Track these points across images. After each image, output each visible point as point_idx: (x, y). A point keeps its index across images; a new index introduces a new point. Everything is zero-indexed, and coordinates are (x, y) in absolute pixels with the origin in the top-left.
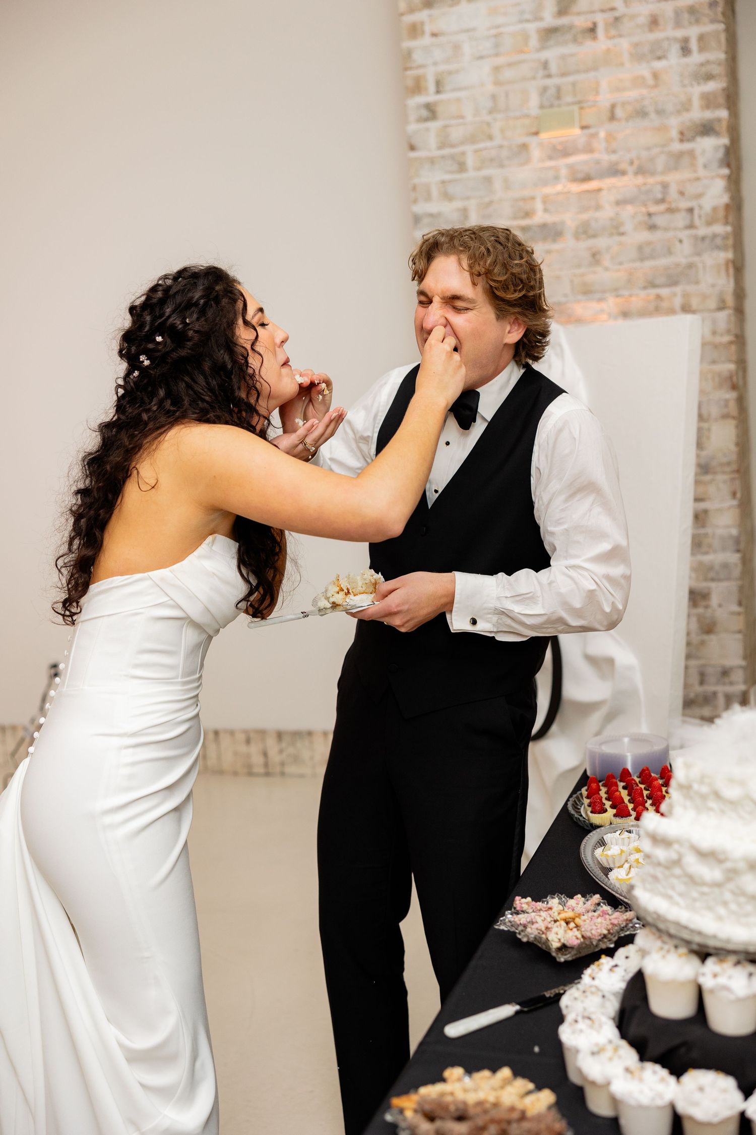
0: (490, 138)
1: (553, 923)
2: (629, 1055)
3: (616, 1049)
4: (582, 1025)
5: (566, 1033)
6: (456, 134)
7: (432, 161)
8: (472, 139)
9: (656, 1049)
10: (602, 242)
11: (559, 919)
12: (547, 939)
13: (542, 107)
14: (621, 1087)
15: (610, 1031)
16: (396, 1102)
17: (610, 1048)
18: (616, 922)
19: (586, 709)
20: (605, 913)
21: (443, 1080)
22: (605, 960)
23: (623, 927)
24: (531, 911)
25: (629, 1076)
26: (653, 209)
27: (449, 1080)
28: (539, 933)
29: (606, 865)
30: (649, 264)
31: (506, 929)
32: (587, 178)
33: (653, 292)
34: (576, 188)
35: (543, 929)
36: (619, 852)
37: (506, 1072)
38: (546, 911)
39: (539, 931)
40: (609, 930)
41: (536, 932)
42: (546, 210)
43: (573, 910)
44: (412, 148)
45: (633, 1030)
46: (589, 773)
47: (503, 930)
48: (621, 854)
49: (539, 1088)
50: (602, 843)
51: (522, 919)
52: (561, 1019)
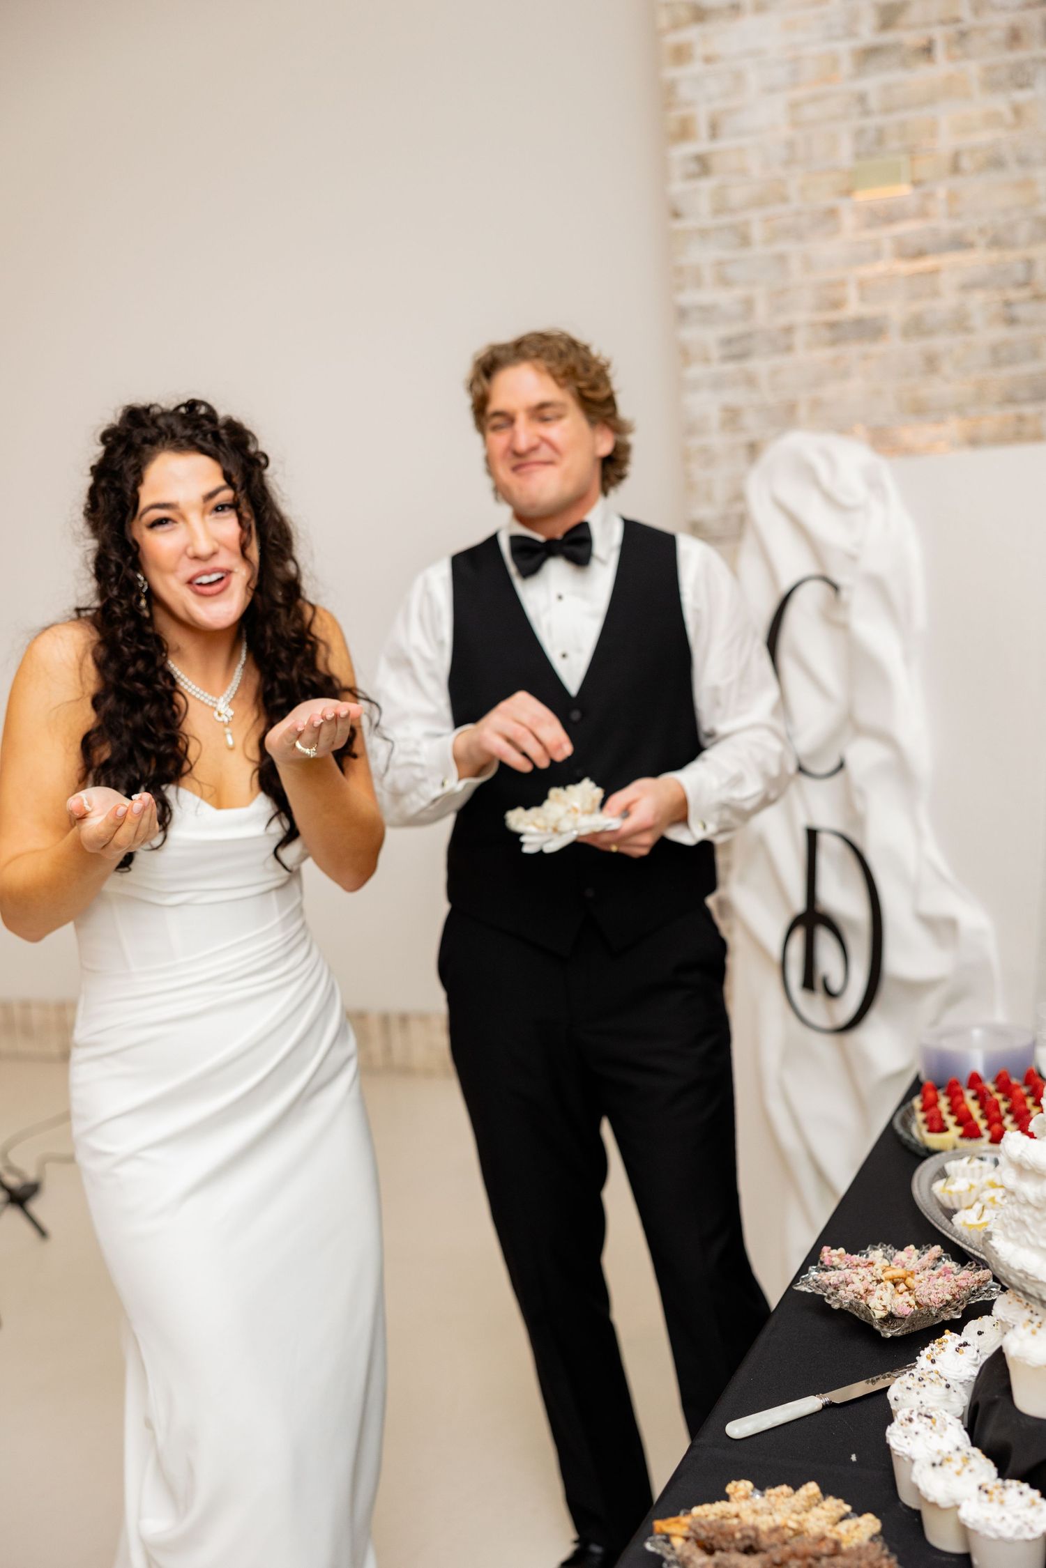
0: (784, 199)
1: (875, 1283)
2: (985, 1469)
3: (966, 1460)
4: (919, 1425)
5: (896, 1436)
6: (738, 195)
7: (704, 233)
8: (760, 202)
9: (1022, 1460)
10: (940, 343)
11: (883, 1279)
12: (868, 1305)
13: (858, 156)
14: (975, 1512)
15: (957, 1435)
16: (659, 1525)
17: (957, 1457)
18: (964, 1284)
19: (916, 988)
20: (947, 1272)
21: (726, 1498)
22: (949, 1337)
23: (974, 1292)
24: (845, 1266)
25: (985, 1497)
26: (1013, 294)
27: (732, 1498)
28: (856, 1297)
29: (948, 1204)
30: (1006, 372)
31: (810, 1291)
32: (920, 254)
33: (1011, 411)
34: (905, 267)
35: (862, 1292)
36: (967, 1187)
37: (812, 1488)
38: (865, 1267)
39: (856, 1295)
40: (954, 1295)
41: (852, 1297)
42: (863, 299)
43: (903, 1267)
44: (676, 215)
45: (990, 1434)
46: (923, 1078)
47: (805, 1292)
48: (970, 1190)
49: (859, 1511)
50: (942, 1174)
51: (832, 1278)
52: (889, 1418)
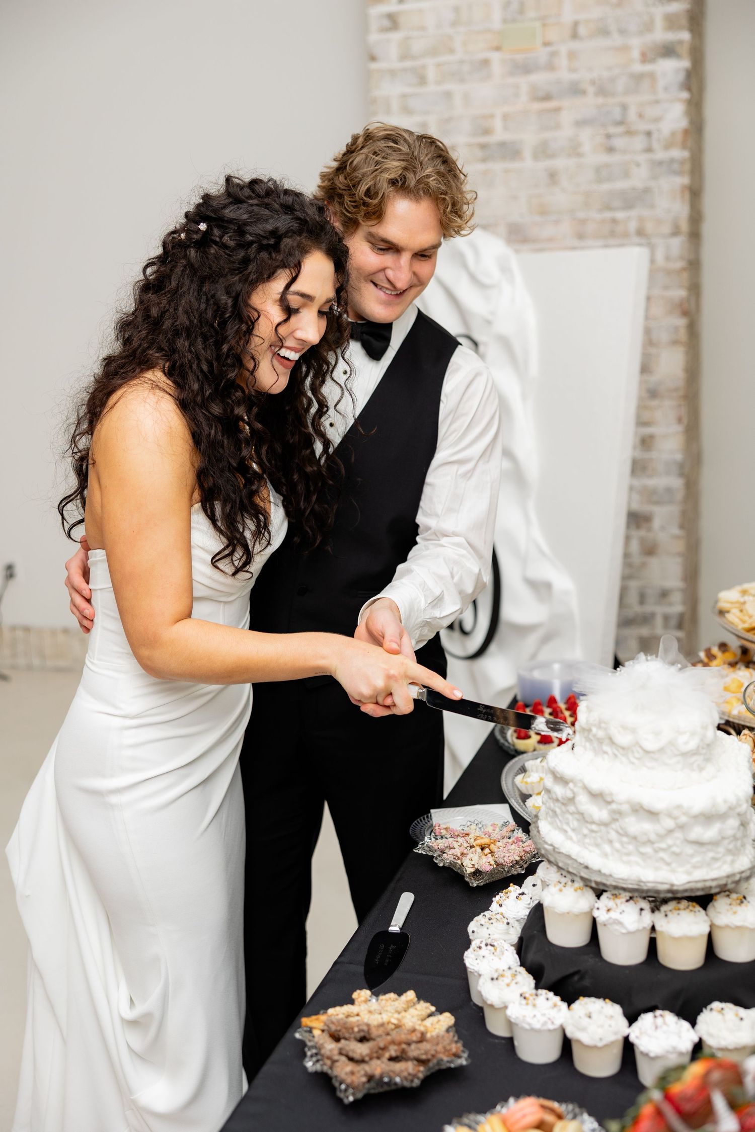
0: (452, 51)
1: (469, 848)
2: (527, 981)
3: (514, 976)
4: (485, 951)
5: (470, 959)
6: (418, 46)
7: (392, 73)
8: (433, 52)
9: (551, 975)
10: (560, 163)
11: (475, 845)
12: (462, 864)
13: (505, 21)
14: (516, 1011)
15: (511, 958)
16: (305, 1021)
17: (508, 974)
18: (528, 849)
19: (523, 630)
20: (519, 840)
21: (352, 1002)
22: (513, 889)
23: (535, 855)
24: (449, 836)
25: (524, 1002)
26: (612, 130)
27: (356, 1003)
28: (455, 858)
29: (525, 791)
30: (606, 187)
31: (424, 853)
32: (547, 97)
33: (608, 215)
34: (537, 106)
35: (459, 855)
36: (538, 779)
37: (411, 995)
38: (463, 836)
39: (455, 857)
40: (521, 857)
41: (451, 858)
42: (506, 128)
43: (489, 836)
44: (373, 58)
45: (531, 957)
46: (519, 698)
47: (422, 854)
48: (540, 782)
49: (440, 1011)
50: (523, 770)
51: (440, 844)
52: (467, 944)
